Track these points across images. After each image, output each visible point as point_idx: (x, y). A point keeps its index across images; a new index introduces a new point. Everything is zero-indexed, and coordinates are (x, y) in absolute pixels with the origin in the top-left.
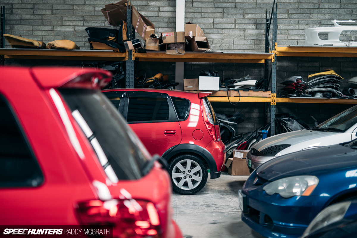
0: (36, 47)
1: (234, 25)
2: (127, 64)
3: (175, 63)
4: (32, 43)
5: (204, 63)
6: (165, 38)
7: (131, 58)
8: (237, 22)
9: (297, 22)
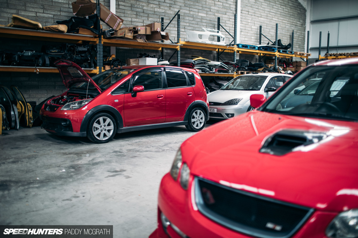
0: (40, 29)
1: (143, 24)
2: (98, 47)
3: (110, 47)
4: (37, 25)
5: (126, 48)
6: (140, 30)
7: (101, 42)
8: (144, 22)
9: (174, 26)
